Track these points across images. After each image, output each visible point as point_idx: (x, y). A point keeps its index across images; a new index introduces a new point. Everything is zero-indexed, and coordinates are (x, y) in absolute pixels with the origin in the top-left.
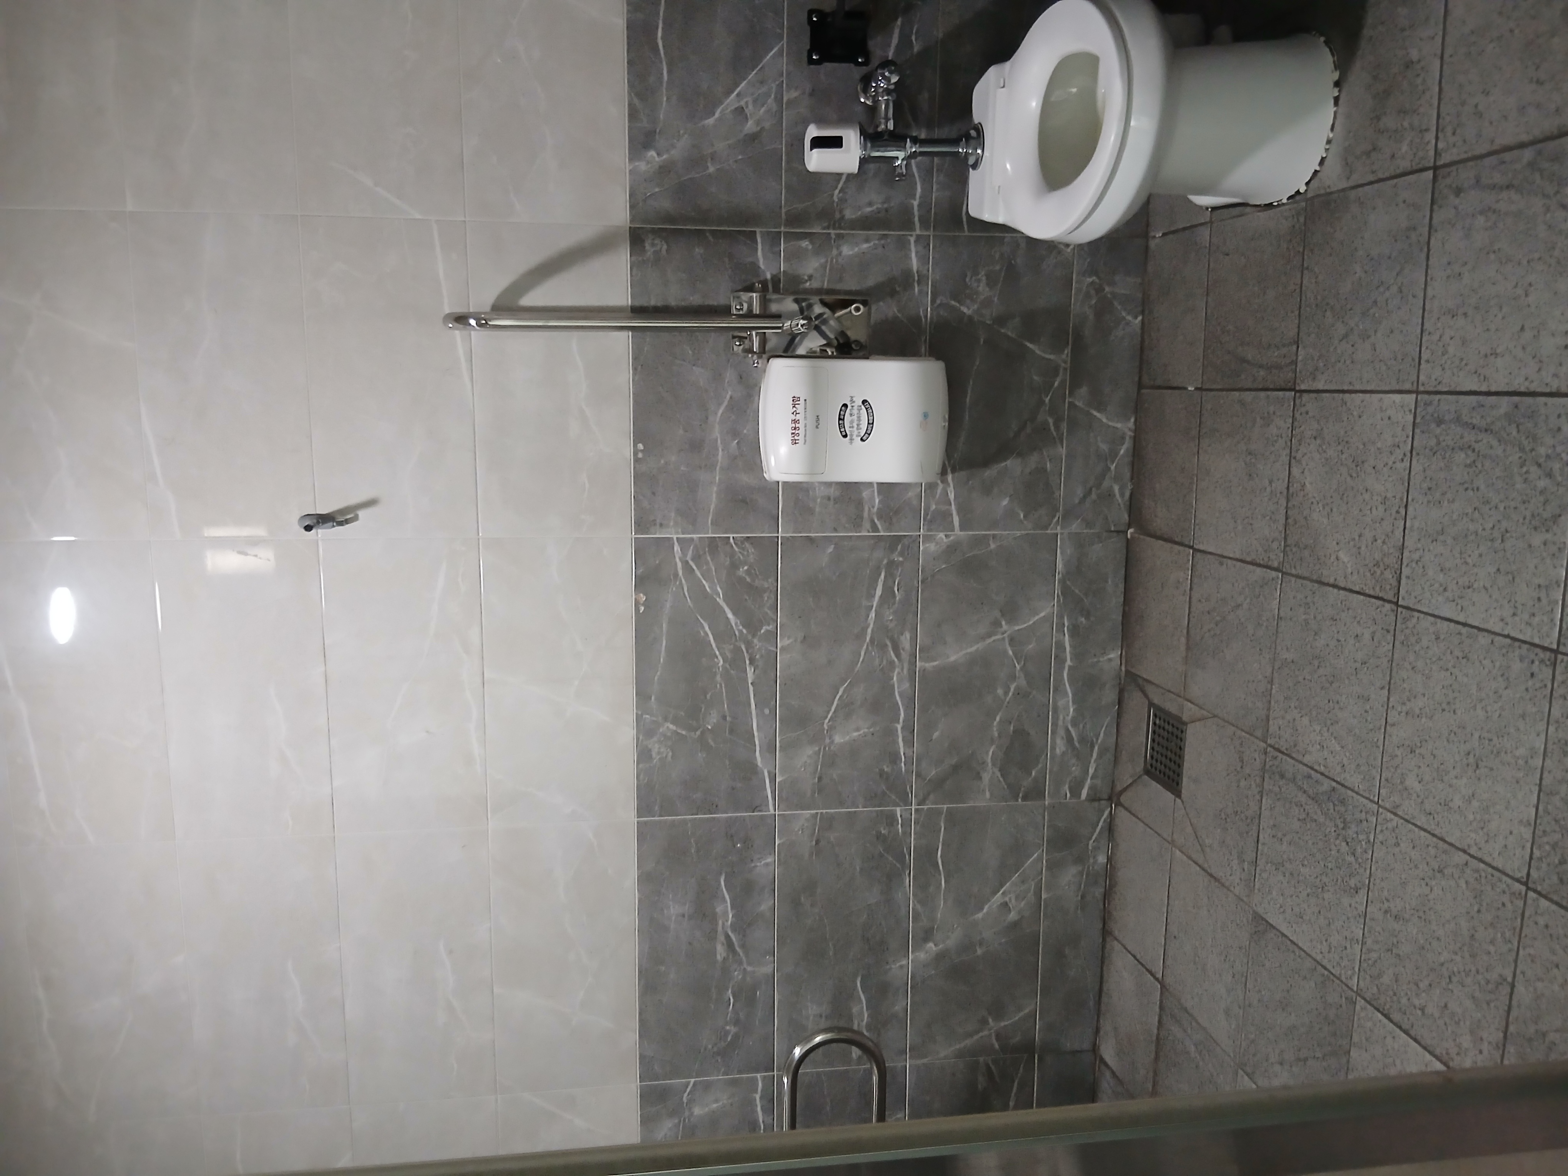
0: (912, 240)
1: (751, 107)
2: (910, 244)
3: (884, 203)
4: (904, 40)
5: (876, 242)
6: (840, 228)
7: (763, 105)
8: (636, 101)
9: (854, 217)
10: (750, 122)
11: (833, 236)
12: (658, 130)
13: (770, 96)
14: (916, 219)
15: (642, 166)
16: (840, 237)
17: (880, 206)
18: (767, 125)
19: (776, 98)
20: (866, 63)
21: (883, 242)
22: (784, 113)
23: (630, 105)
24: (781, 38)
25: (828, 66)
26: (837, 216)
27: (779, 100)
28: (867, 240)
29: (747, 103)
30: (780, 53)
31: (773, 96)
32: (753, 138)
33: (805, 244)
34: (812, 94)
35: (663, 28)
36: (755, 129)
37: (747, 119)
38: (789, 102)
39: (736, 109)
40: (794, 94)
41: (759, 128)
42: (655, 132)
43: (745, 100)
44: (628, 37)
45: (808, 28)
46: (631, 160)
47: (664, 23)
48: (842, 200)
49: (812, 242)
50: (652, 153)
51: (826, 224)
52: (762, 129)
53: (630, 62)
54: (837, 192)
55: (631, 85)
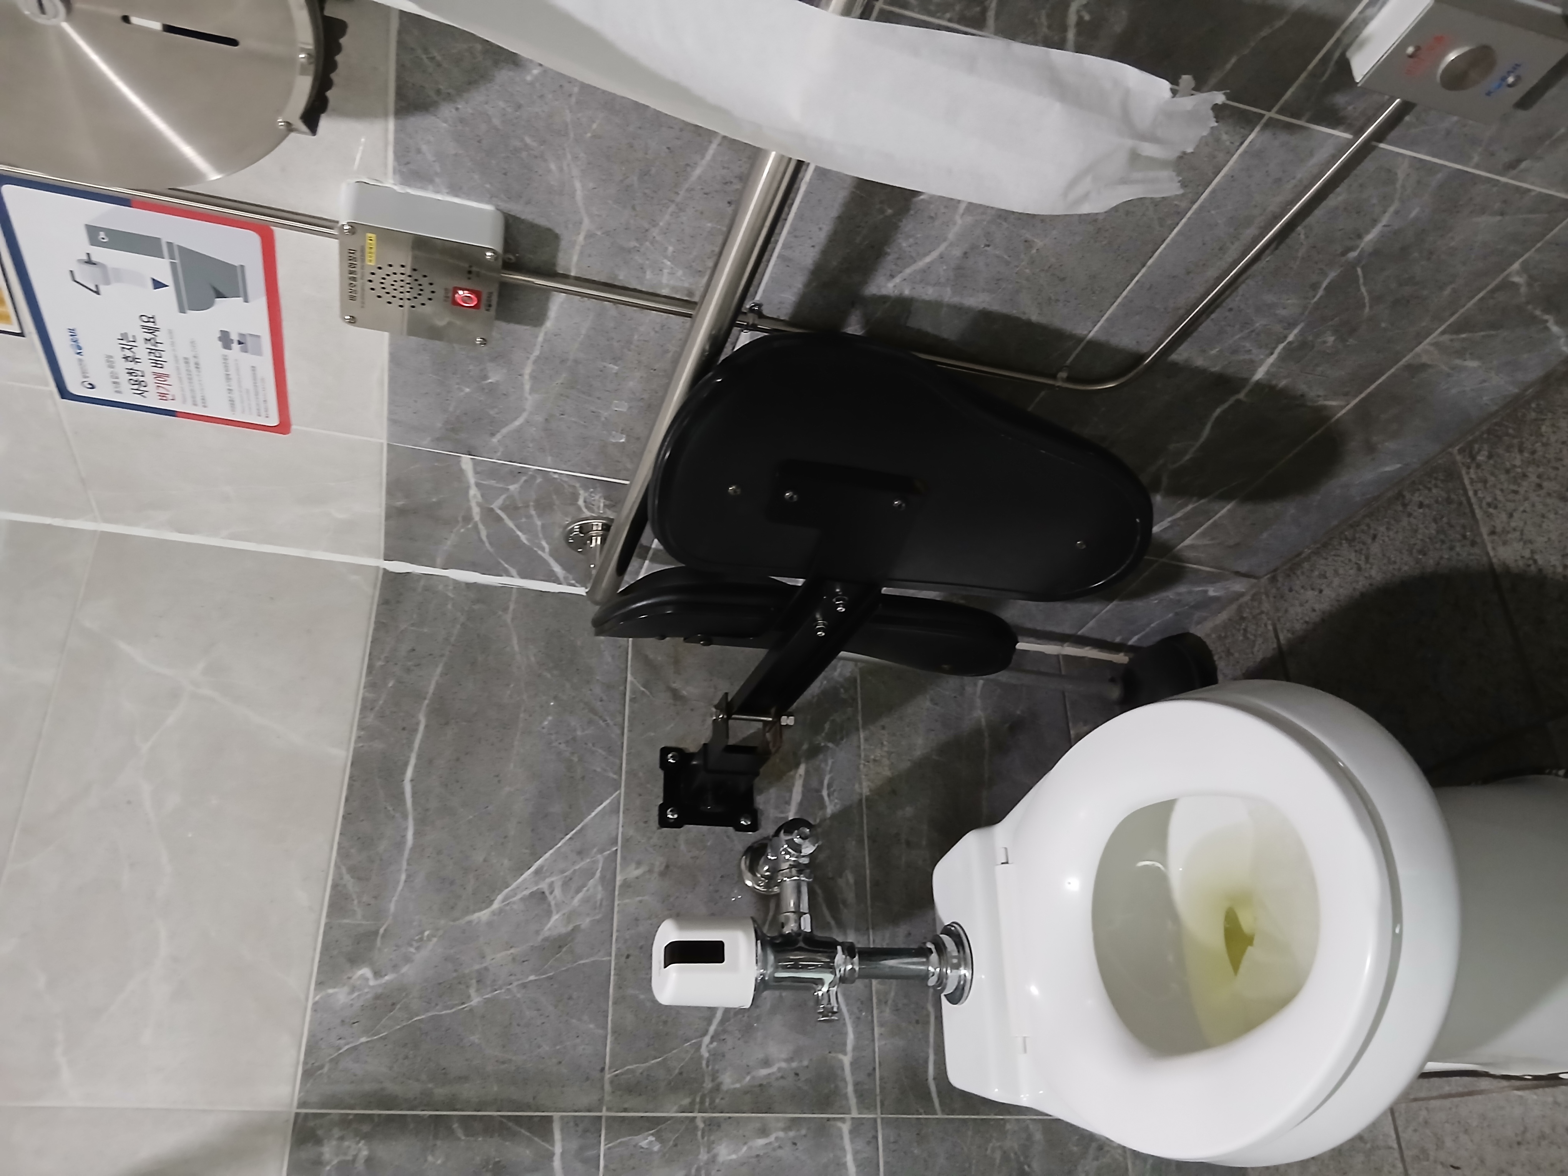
0: (845, 1128)
1: (558, 892)
2: (841, 1138)
3: (790, 1060)
4: (812, 796)
5: (781, 1134)
6: (714, 1110)
7: (578, 891)
8: (348, 879)
9: (738, 1086)
10: (555, 917)
11: (701, 1125)
12: (382, 931)
13: (593, 874)
14: (850, 1089)
15: (341, 995)
16: (712, 1125)
17: (783, 1065)
18: (585, 923)
19: (603, 878)
20: (753, 827)
21: (792, 1134)
22: (616, 903)
23: (335, 886)
24: (617, 787)
25: (692, 830)
26: (708, 1085)
27: (608, 881)
28: (764, 1132)
29: (551, 885)
30: (614, 809)
31: (598, 874)
32: (559, 943)
33: (646, 1141)
34: (666, 871)
35: (416, 766)
36: (563, 930)
37: (549, 913)
38: (626, 885)
39: (532, 894)
40: (634, 872)
41: (570, 927)
42: (376, 933)
43: (548, 880)
44: (351, 778)
45: (661, 774)
46: (320, 984)
47: (419, 757)
48: (716, 1056)
49: (659, 1137)
50: (365, 971)
51: (686, 1101)
52: (576, 929)
53: (347, 817)
54: (707, 1040)
55: (343, 853)
